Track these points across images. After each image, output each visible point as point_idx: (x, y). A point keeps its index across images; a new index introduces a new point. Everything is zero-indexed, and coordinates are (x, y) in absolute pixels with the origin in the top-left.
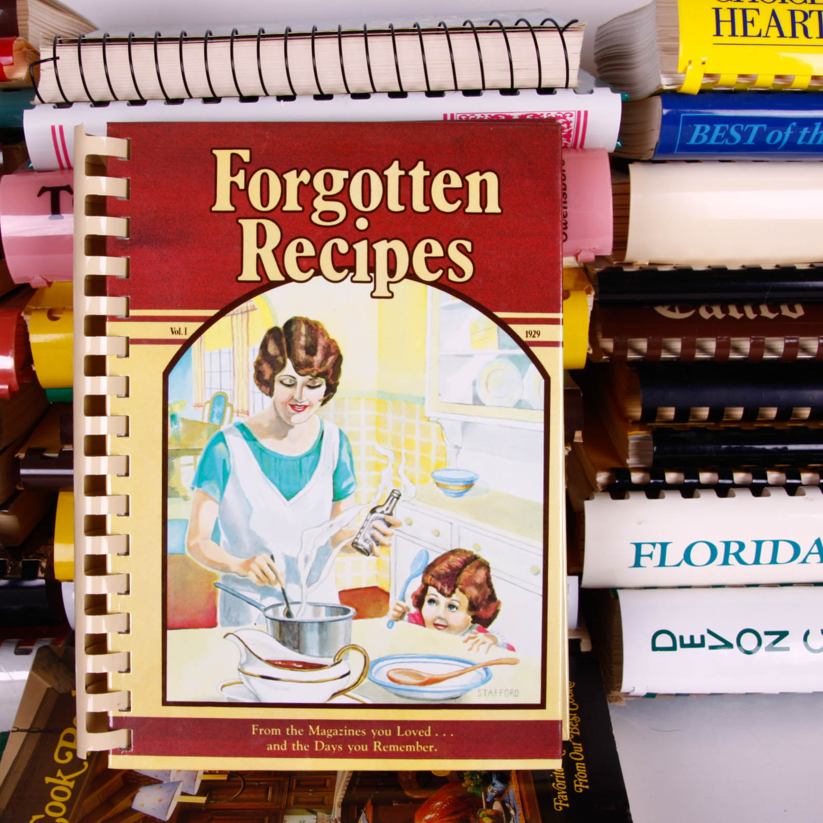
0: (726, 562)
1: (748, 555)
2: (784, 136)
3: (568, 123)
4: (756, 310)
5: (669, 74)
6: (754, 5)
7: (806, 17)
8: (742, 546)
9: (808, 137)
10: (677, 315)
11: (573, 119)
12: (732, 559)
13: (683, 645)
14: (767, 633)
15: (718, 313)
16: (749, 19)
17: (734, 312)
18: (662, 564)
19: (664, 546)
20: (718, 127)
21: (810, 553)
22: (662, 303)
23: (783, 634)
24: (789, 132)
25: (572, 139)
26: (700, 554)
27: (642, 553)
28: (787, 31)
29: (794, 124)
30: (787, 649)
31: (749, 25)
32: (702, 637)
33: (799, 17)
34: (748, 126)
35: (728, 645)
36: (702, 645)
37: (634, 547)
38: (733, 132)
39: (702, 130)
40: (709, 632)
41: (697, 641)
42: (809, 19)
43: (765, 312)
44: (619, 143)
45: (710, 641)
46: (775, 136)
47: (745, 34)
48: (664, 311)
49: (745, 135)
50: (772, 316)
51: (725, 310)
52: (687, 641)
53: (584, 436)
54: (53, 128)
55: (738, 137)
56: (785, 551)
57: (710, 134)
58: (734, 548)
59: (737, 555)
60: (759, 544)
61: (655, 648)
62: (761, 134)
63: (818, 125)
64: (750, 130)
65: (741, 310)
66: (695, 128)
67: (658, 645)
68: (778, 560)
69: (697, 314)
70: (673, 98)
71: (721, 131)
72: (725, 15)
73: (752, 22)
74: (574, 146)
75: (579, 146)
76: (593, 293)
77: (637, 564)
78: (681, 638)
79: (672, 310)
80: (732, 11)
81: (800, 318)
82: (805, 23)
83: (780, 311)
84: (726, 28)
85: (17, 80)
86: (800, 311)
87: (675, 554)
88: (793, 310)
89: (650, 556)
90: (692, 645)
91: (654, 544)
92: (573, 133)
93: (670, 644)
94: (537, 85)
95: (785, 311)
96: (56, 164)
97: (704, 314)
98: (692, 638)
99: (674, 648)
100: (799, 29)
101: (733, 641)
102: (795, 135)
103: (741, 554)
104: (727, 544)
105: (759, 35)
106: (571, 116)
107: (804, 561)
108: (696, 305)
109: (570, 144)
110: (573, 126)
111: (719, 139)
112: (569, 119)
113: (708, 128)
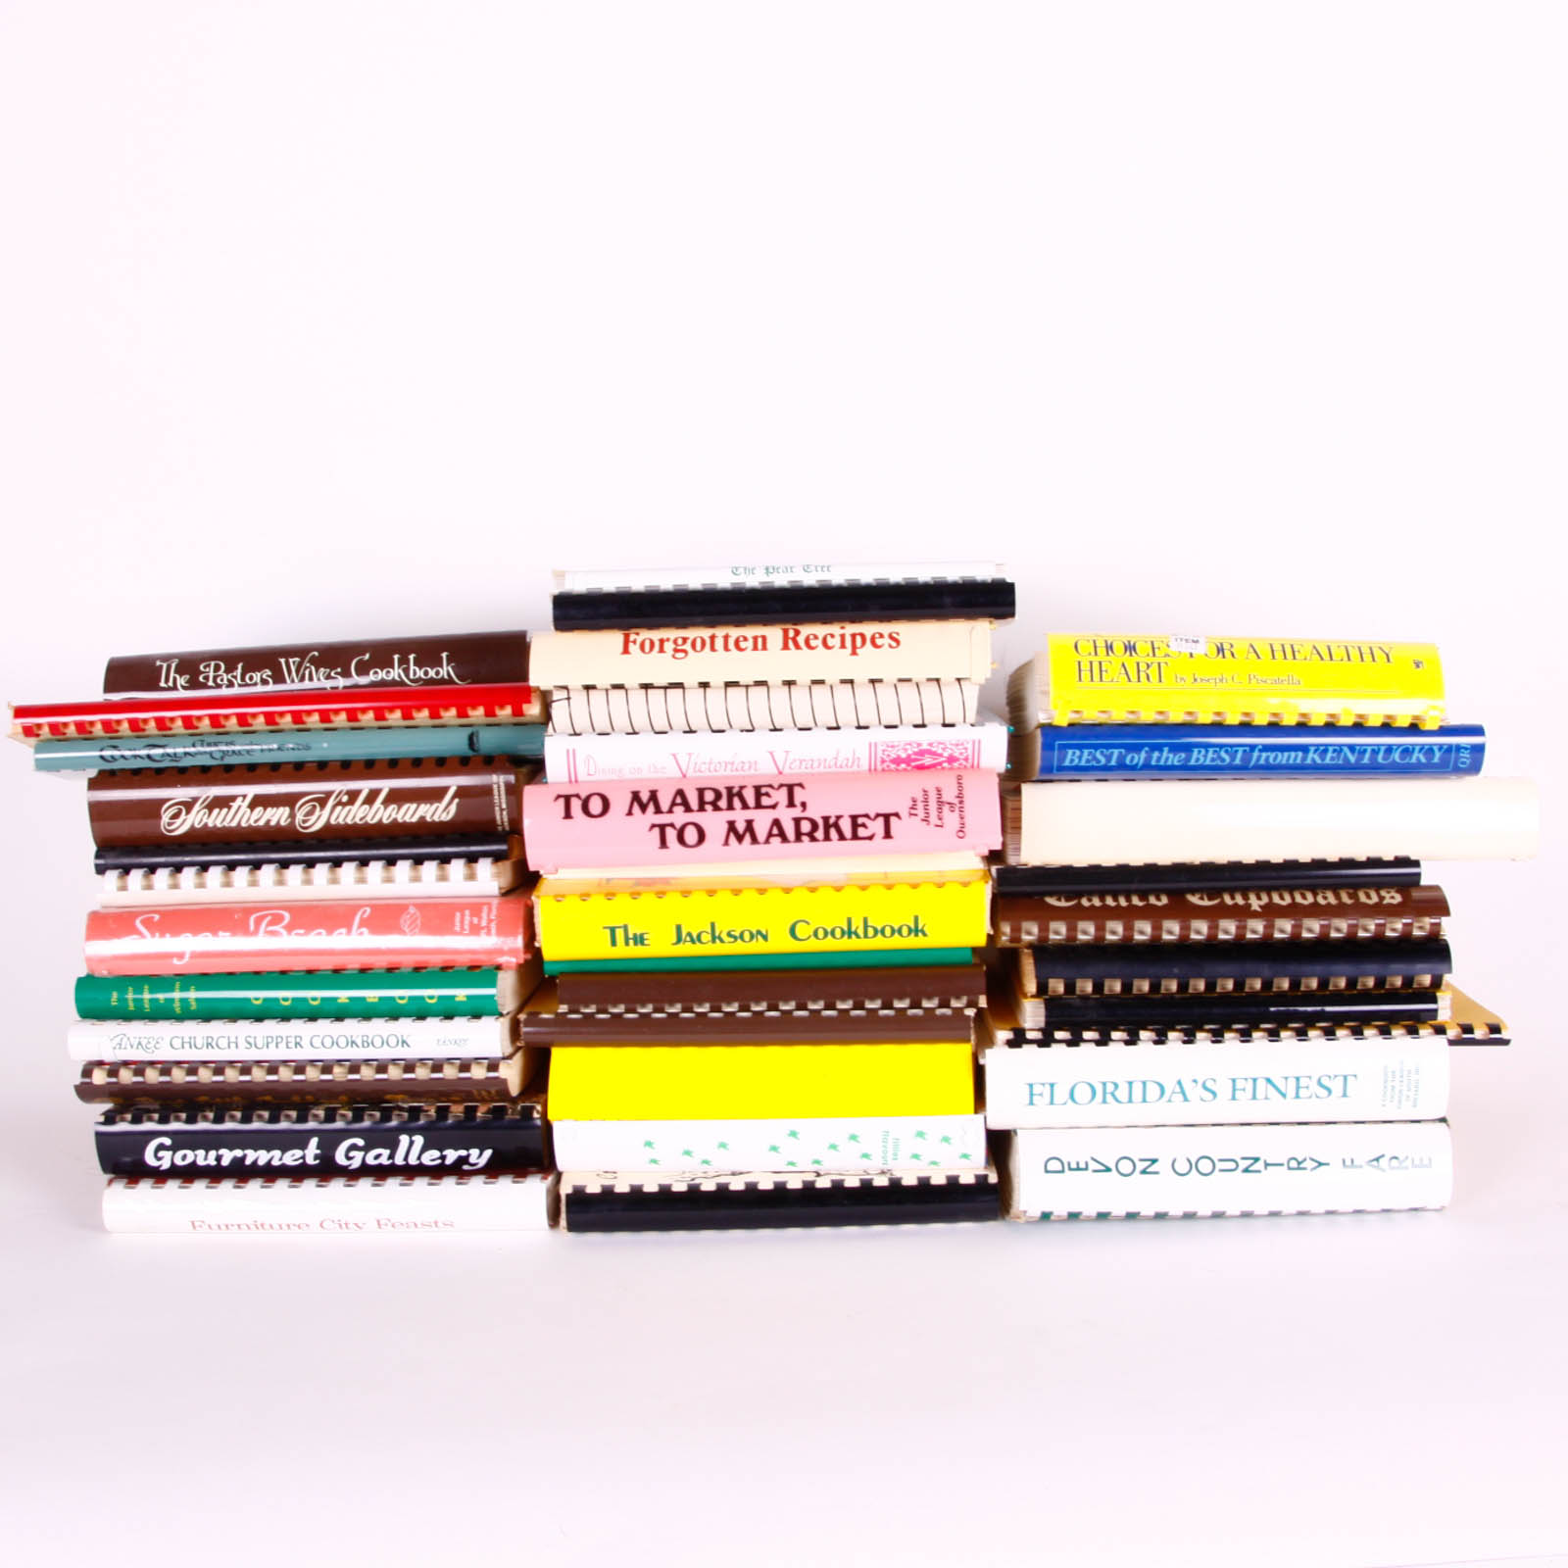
0: (1104, 1101)
1: (1122, 1093)
2: (1139, 759)
3: (966, 749)
4: (1128, 899)
5: (1046, 711)
6: (1108, 658)
7: (1148, 666)
8: (1116, 1086)
9: (1159, 759)
10: (1063, 904)
11: (970, 746)
12: (1109, 1098)
13: (1070, 1169)
14: (1141, 1160)
15: (1096, 902)
16: (1104, 668)
17: (1110, 901)
18: (1052, 1103)
19: (1052, 1085)
20: (1086, 752)
21: (1174, 1092)
22: (1051, 894)
23: (1154, 1161)
24: (1143, 755)
25: (970, 761)
26: (1083, 1094)
27: (1034, 1092)
28: (1134, 676)
29: (1147, 749)
30: (1156, 1173)
31: (1104, 673)
32: (1087, 1164)
33: (1143, 667)
34: (1111, 750)
35: (1108, 1170)
36: (1086, 1169)
37: (1028, 1087)
38: (1098, 755)
39: (1074, 753)
40: (1093, 1159)
41: (1082, 1166)
42: (1150, 669)
43: (1136, 901)
44: (1009, 766)
45: (1093, 1166)
46: (1133, 758)
47: (1101, 680)
48: (1052, 901)
49: (1109, 758)
50: (1141, 904)
51: (1102, 899)
52: (1074, 1166)
53: (988, 1003)
54: (568, 751)
55: (1103, 761)
56: (1153, 1091)
57: (1080, 758)
58: (1110, 1088)
59: (1113, 1094)
60: (1130, 1083)
61: (1047, 1171)
62: (1121, 758)
63: (1166, 749)
64: (1112, 753)
65: (1116, 899)
66: (1067, 753)
67: (1049, 1168)
68: (1148, 1099)
69: (1079, 904)
70: (1049, 730)
71: (1090, 754)
72: (1085, 666)
73: (1106, 671)
74: (972, 766)
75: (975, 767)
76: (990, 883)
77: (1031, 1103)
78: (1069, 1164)
79: (1059, 900)
80: (1091, 663)
81: (1165, 906)
82: (1148, 672)
83: (1148, 900)
84: (1086, 675)
85: (531, 716)
86: (1164, 900)
87: (1062, 1094)
88: (1159, 899)
89: (1041, 1095)
90: (1078, 1169)
91: (1043, 1084)
92: (970, 757)
93: (1060, 1168)
94: (942, 722)
95: (1152, 900)
96: (566, 779)
97: (1085, 902)
98: (1078, 1164)
99: (1063, 1171)
100: (1143, 676)
101: (1113, 1167)
102: (1149, 758)
103: (1116, 1093)
104: (1104, 1084)
105: (1112, 681)
106: (968, 743)
107: (1170, 1101)
108: (1079, 895)
109: (969, 765)
110: (970, 752)
111: (1088, 761)
112: (966, 745)
113: (1078, 752)
